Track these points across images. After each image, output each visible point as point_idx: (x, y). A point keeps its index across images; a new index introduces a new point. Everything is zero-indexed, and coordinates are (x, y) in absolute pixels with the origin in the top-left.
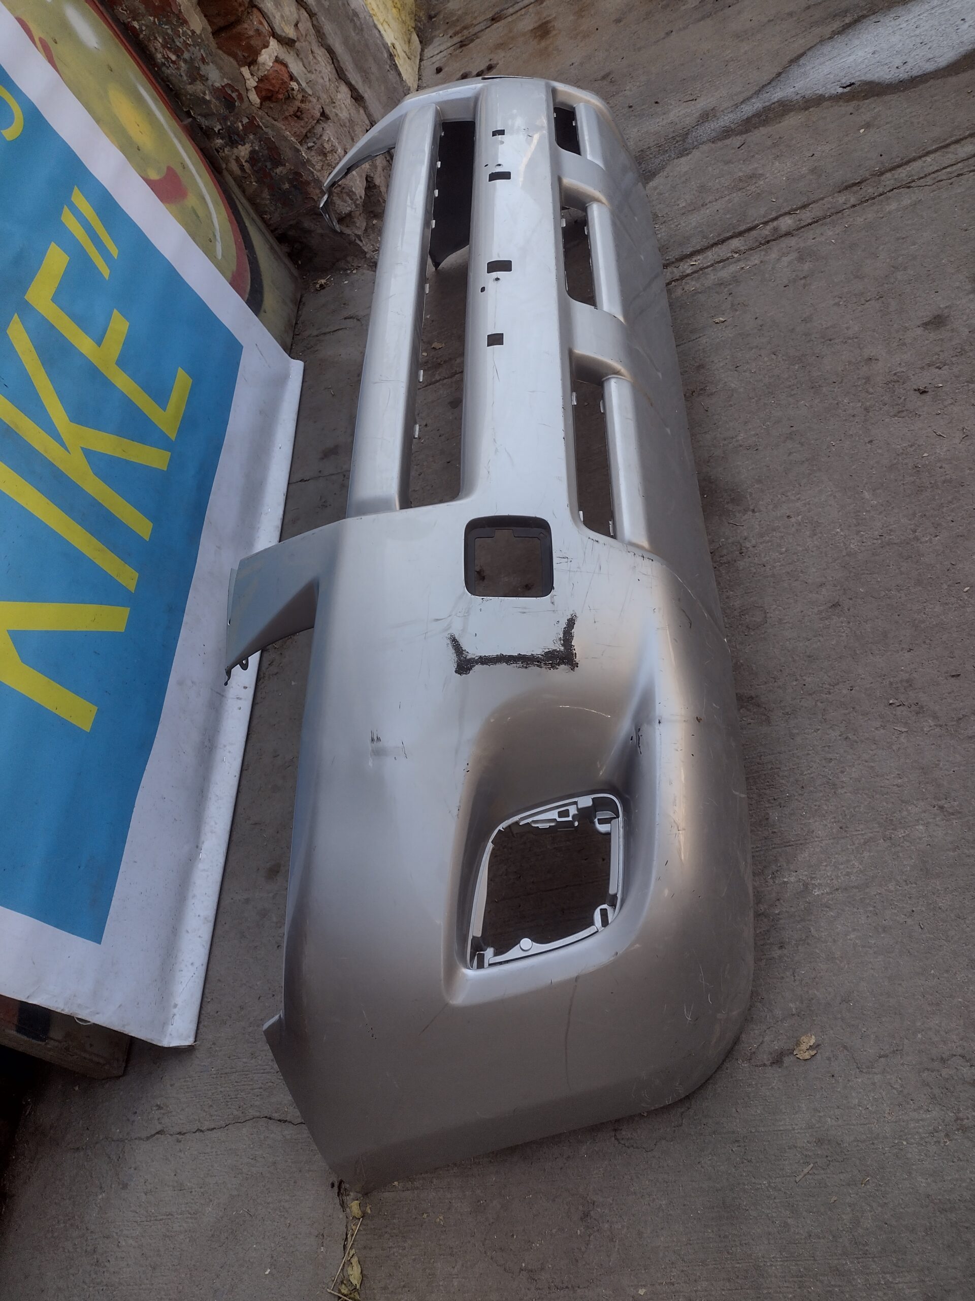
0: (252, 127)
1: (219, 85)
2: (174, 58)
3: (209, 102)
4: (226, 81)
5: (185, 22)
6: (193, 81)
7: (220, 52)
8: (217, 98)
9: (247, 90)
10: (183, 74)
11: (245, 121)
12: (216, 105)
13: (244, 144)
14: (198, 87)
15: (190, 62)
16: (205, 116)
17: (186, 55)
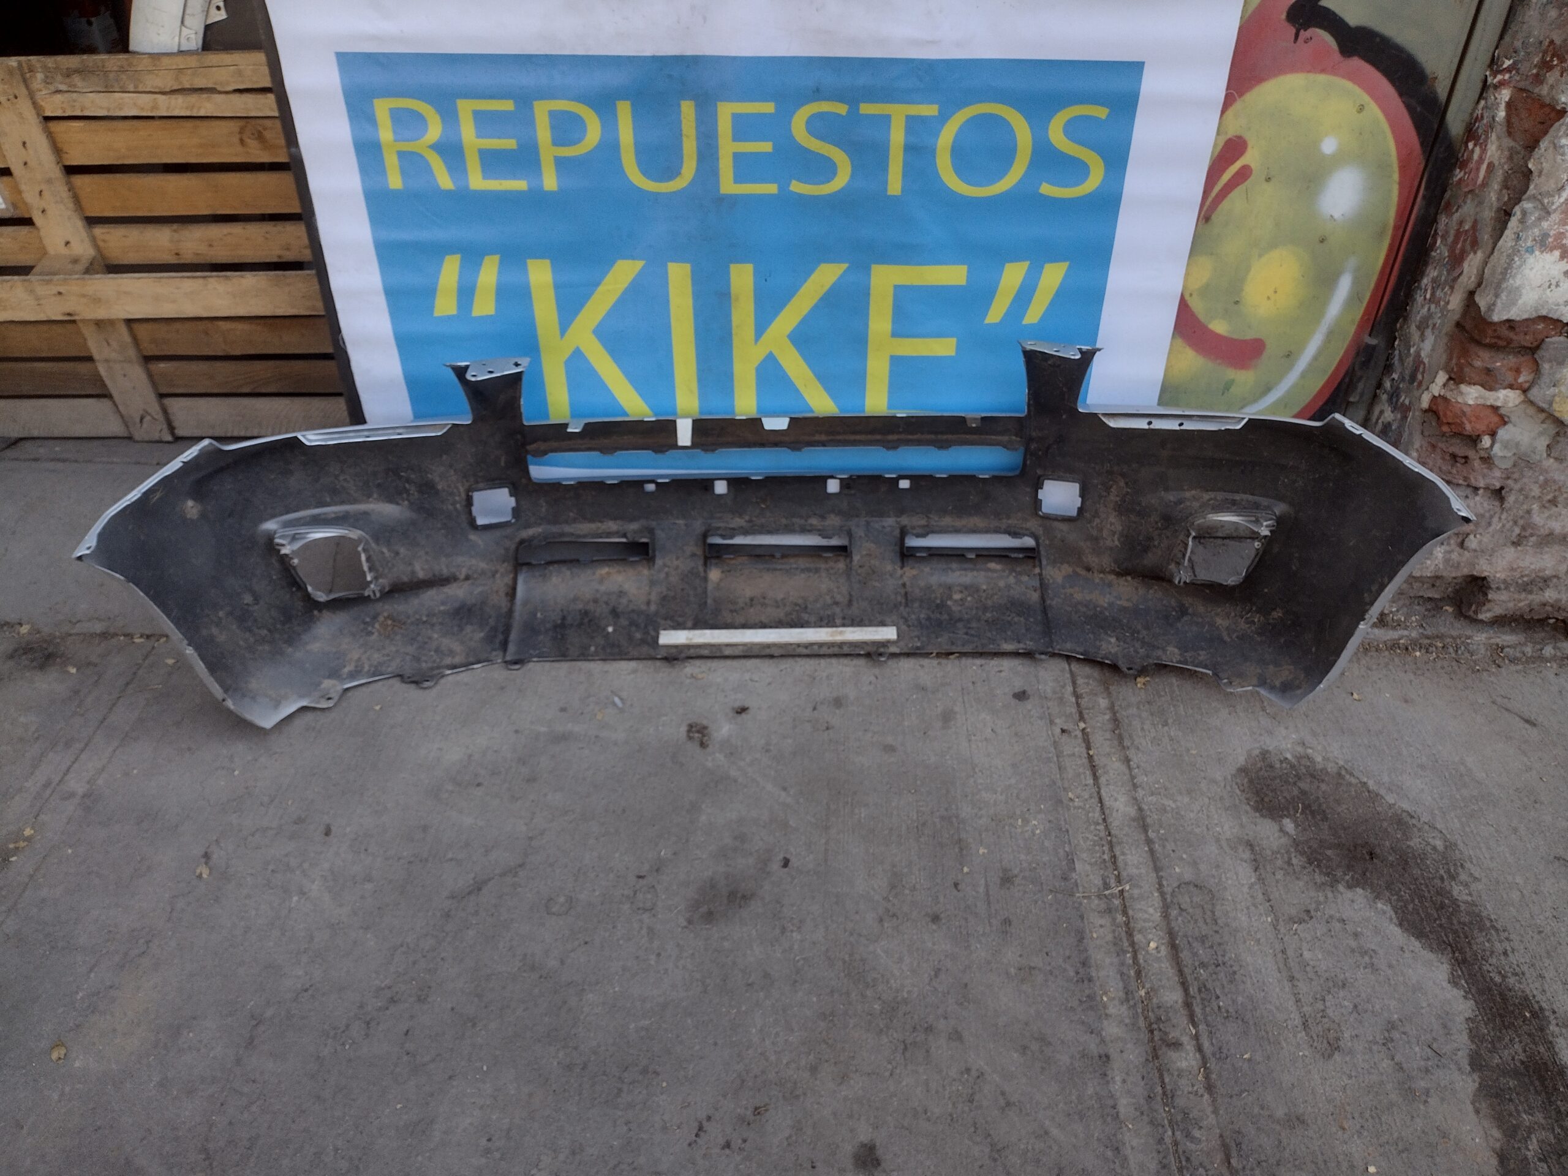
0: (1405, 410)
1: (1423, 354)
2: (1428, 296)
3: (1408, 354)
4: (1426, 361)
5: (1452, 288)
6: (1418, 327)
7: (1445, 340)
8: (1414, 361)
9: (1427, 389)
10: (1421, 314)
11: (1407, 402)
12: (1409, 363)
13: (1392, 412)
15: (1430, 315)
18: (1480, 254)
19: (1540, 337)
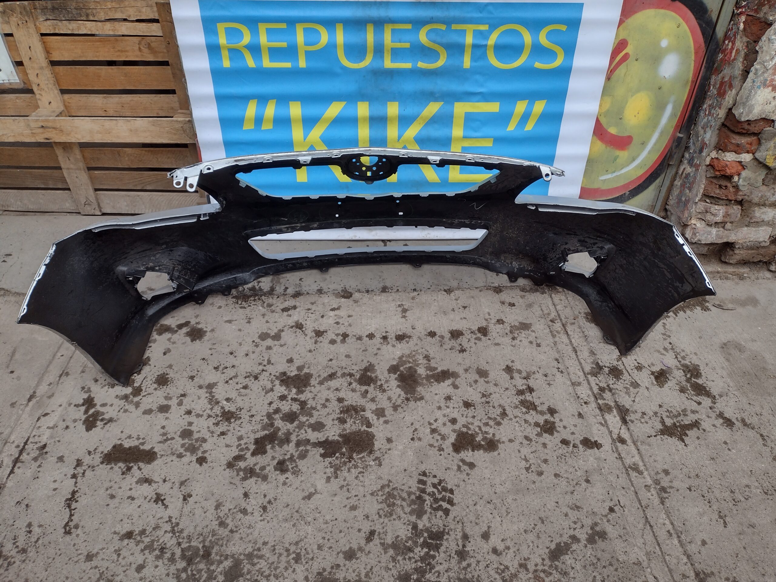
0: (697, 167)
1: (705, 140)
2: (707, 113)
3: (698, 140)
4: (707, 142)
5: (720, 108)
6: (703, 128)
7: (717, 132)
8: (701, 143)
9: (709, 155)
10: (703, 122)
11: (698, 162)
12: (699, 144)
14: (701, 132)
15: (709, 121)
16: (694, 143)
17: (710, 118)
18: (734, 91)
19: (762, 128)
